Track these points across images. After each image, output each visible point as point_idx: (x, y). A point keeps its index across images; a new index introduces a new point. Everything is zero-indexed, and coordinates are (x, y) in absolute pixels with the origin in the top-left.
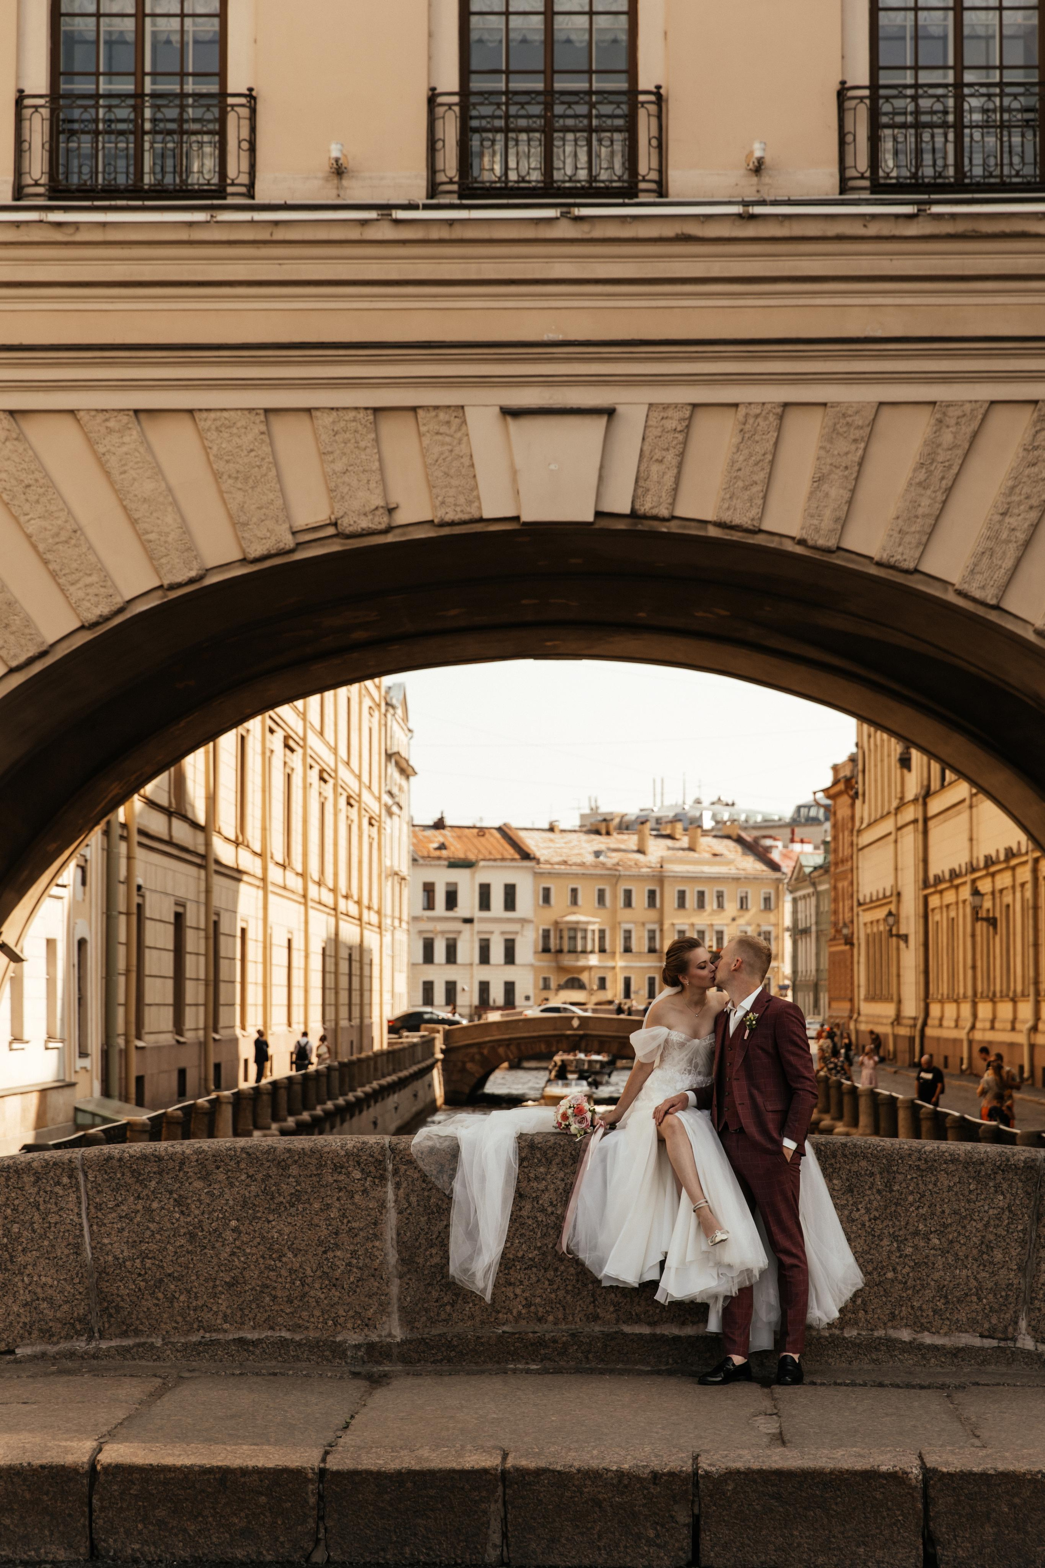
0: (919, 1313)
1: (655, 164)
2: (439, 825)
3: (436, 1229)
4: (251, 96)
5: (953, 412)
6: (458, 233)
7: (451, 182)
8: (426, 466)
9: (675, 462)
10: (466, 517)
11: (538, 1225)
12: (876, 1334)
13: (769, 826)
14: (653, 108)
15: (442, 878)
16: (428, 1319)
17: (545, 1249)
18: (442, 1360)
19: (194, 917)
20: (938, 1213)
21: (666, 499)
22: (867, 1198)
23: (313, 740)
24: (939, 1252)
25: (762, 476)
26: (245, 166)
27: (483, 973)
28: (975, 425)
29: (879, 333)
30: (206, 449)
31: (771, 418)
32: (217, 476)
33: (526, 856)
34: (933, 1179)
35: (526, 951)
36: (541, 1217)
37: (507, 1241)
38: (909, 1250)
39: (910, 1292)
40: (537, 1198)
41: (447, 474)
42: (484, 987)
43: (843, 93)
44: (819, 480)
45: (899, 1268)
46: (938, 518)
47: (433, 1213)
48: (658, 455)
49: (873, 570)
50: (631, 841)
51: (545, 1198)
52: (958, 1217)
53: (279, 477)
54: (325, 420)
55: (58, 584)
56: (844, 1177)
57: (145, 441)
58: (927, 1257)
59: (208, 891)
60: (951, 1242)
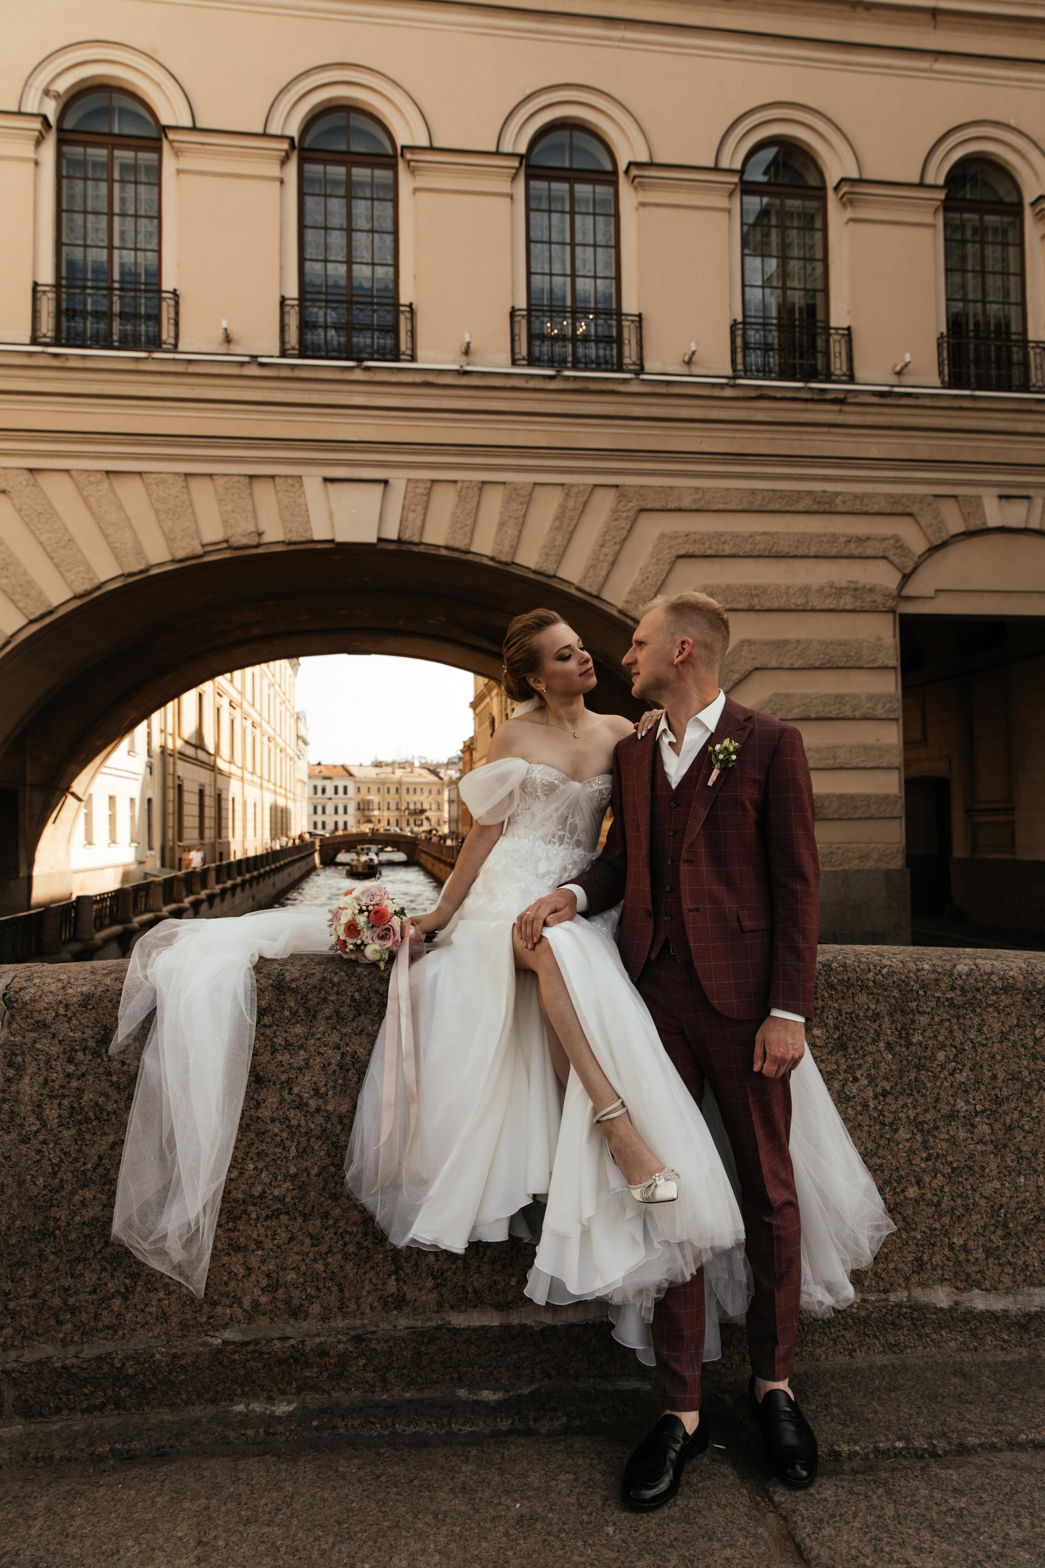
0: (962, 1256)
1: (409, 346)
2: (319, 764)
3: (93, 1152)
4: (175, 292)
5: (574, 490)
6: (297, 373)
7: (293, 349)
8: (280, 510)
9: (422, 512)
10: (303, 539)
11: (292, 1134)
12: (893, 1298)
13: (439, 765)
14: (408, 315)
15: (320, 783)
16: (76, 1327)
17: (304, 1178)
18: (104, 1405)
19: (208, 791)
20: (986, 1080)
21: (417, 532)
22: (869, 1059)
23: (264, 725)
24: (990, 1147)
25: (470, 521)
26: (172, 334)
27: (335, 818)
28: (585, 498)
29: (534, 445)
30: (150, 496)
31: (476, 489)
32: (156, 511)
33: (351, 775)
34: (976, 1021)
35: (351, 809)
36: (296, 1117)
37: (232, 1167)
38: (941, 1146)
39: (946, 1220)
40: (288, 1084)
41: (292, 515)
42: (336, 823)
43: (513, 313)
44: (502, 524)
45: (927, 1179)
46: (566, 547)
47: (88, 1120)
48: (413, 507)
49: (531, 576)
50: (390, 769)
51: (304, 1084)
52: (1018, 1085)
53: (193, 513)
54: (221, 481)
55: (60, 572)
56: (831, 1023)
57: (112, 490)
58: (972, 1156)
59: (215, 781)
60: (1009, 1129)
